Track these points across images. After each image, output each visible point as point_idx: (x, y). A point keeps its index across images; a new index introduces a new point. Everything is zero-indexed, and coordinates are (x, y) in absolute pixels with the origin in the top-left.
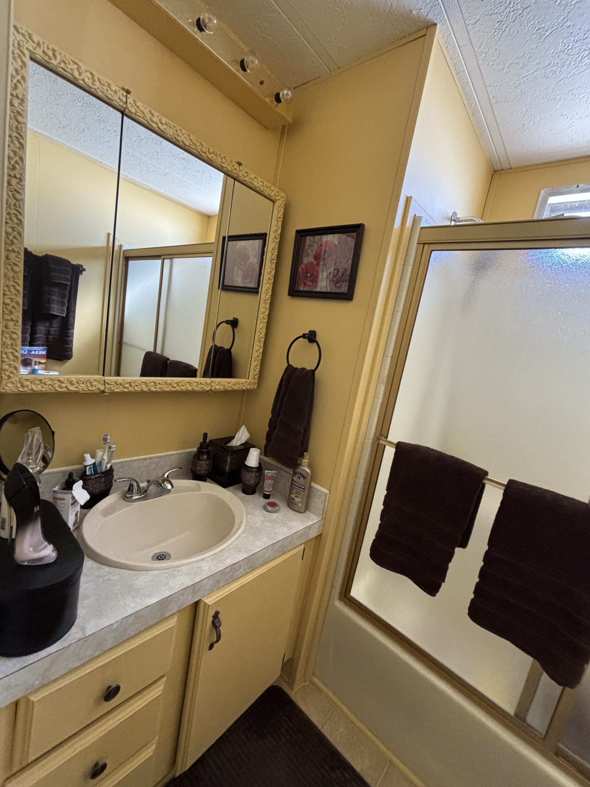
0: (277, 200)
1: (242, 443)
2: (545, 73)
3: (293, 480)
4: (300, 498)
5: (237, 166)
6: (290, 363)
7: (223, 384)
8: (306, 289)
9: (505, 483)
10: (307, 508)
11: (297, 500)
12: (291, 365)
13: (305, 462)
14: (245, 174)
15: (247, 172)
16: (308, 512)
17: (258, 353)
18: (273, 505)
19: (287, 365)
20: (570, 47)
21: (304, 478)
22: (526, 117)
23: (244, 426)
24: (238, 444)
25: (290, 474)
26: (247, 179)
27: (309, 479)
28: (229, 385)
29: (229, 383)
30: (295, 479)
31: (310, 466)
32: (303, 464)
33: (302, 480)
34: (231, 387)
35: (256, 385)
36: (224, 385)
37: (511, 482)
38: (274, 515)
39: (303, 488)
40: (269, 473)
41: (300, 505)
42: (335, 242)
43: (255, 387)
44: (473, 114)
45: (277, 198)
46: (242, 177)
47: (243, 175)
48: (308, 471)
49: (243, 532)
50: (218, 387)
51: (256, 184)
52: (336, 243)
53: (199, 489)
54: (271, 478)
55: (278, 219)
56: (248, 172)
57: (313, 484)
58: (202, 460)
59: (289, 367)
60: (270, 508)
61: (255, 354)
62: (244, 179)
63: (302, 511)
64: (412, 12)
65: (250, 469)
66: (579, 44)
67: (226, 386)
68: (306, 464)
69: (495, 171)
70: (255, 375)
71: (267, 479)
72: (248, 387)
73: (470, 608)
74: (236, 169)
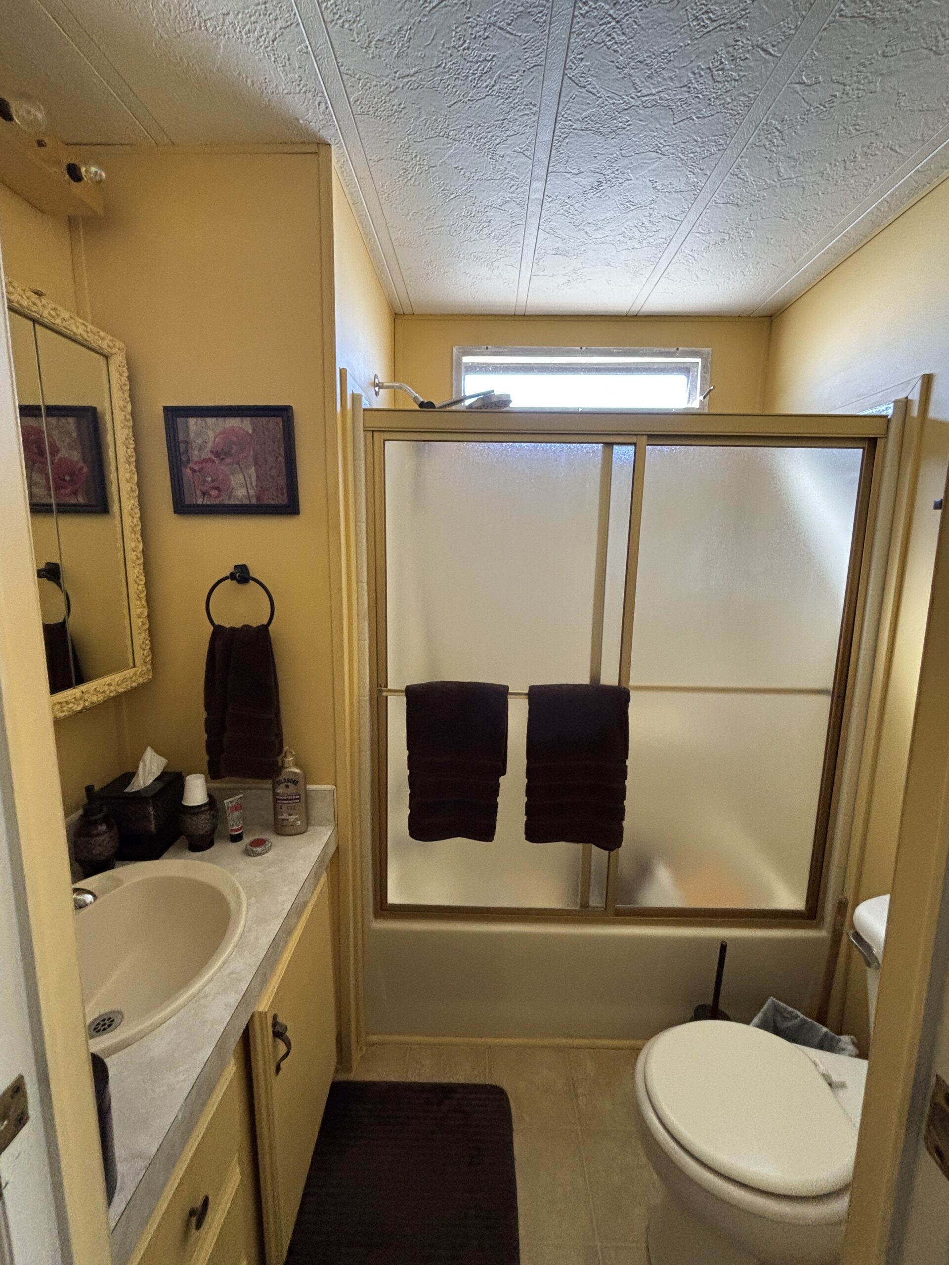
0: (112, 354)
1: (156, 777)
2: (450, 231)
3: (275, 794)
4: (296, 814)
5: (34, 298)
6: (216, 623)
7: (101, 690)
8: (207, 501)
9: (527, 691)
10: (308, 822)
11: (292, 818)
12: (220, 626)
13: (289, 761)
14: (53, 313)
15: (55, 309)
16: (310, 828)
17: (141, 620)
18: (259, 843)
19: (212, 628)
20: (472, 215)
21: (295, 782)
22: (430, 267)
23: (149, 748)
24: (149, 782)
25: (269, 789)
26: (58, 321)
27: (301, 783)
28: (112, 688)
29: (110, 685)
30: (279, 791)
31: (297, 765)
32: (287, 765)
33: (292, 789)
34: (115, 691)
35: (151, 674)
36: (104, 692)
37: (531, 688)
38: (270, 855)
39: (298, 799)
40: (231, 802)
41: (299, 823)
42: (246, 429)
43: (150, 677)
44: (371, 250)
45: (114, 351)
46: (50, 318)
47: (49, 314)
48: (297, 771)
49: (248, 899)
50: (95, 699)
51: (74, 328)
52: (250, 431)
53: (118, 882)
54: (236, 808)
55: (123, 387)
56: (57, 307)
57: (310, 787)
58: (98, 835)
59: (218, 631)
60: (259, 849)
61: (137, 622)
62: (53, 321)
63: (303, 829)
64: (298, 120)
65: (196, 810)
66: (480, 215)
67: (108, 692)
68: (291, 764)
69: (396, 314)
70: (146, 657)
71: (232, 812)
72: (141, 680)
73: (526, 833)
74: (35, 304)
